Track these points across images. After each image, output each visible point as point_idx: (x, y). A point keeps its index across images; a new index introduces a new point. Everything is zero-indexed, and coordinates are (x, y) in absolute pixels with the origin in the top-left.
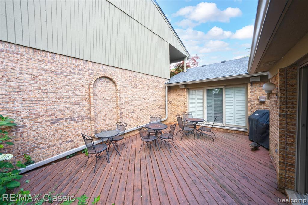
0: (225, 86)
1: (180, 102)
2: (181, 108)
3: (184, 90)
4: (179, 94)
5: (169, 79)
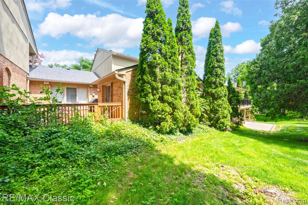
0: (77, 87)
5: (29, 73)
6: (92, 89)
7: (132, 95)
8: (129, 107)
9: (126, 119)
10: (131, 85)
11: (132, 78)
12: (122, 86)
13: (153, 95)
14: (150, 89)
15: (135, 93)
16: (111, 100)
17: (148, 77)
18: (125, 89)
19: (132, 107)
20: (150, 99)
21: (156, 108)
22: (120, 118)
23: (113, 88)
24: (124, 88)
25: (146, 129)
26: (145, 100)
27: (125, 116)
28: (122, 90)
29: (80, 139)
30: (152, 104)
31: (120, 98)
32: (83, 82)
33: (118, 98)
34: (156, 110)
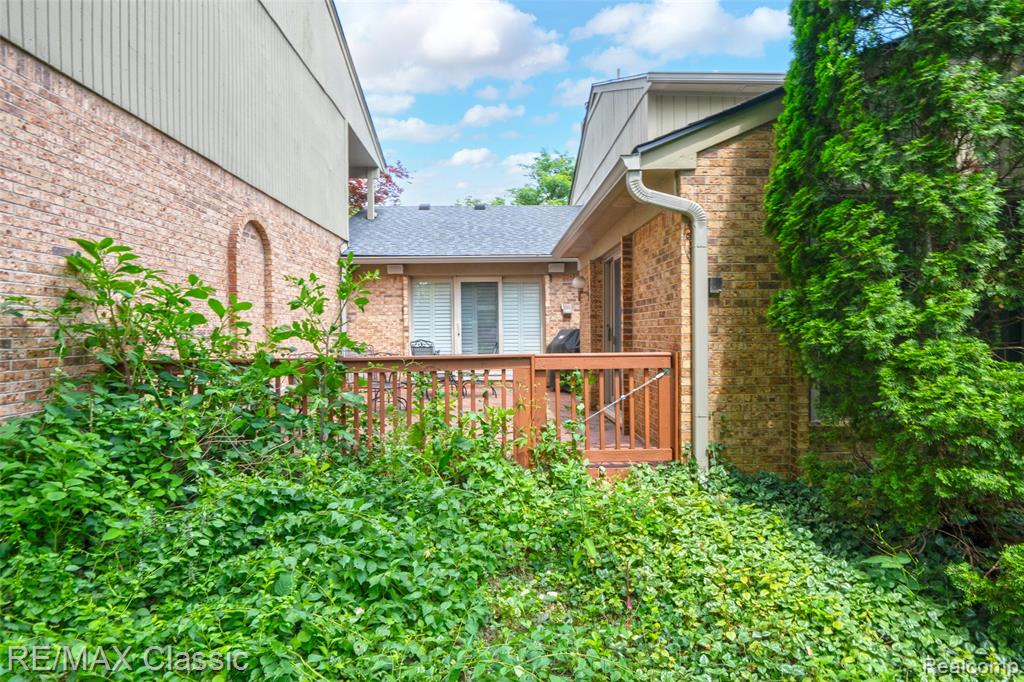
0: (503, 278)
1: (384, 317)
2: (388, 335)
3: (402, 281)
4: (382, 290)
5: (348, 239)
6: (560, 282)
7: (741, 303)
8: (718, 380)
9: (702, 460)
10: (735, 235)
11: (746, 189)
12: (674, 245)
13: (916, 290)
14: (884, 243)
15: (764, 286)
16: (626, 338)
17: (863, 150)
18: (691, 262)
19: (740, 381)
20: (881, 327)
21: (951, 406)
22: (665, 451)
23: (635, 265)
24: (685, 260)
25: (844, 569)
26: (840, 336)
27: (692, 440)
28: (675, 271)
29: (373, 567)
30: (905, 372)
31: (668, 322)
32: (522, 252)
33: (655, 325)
34: (951, 421)
